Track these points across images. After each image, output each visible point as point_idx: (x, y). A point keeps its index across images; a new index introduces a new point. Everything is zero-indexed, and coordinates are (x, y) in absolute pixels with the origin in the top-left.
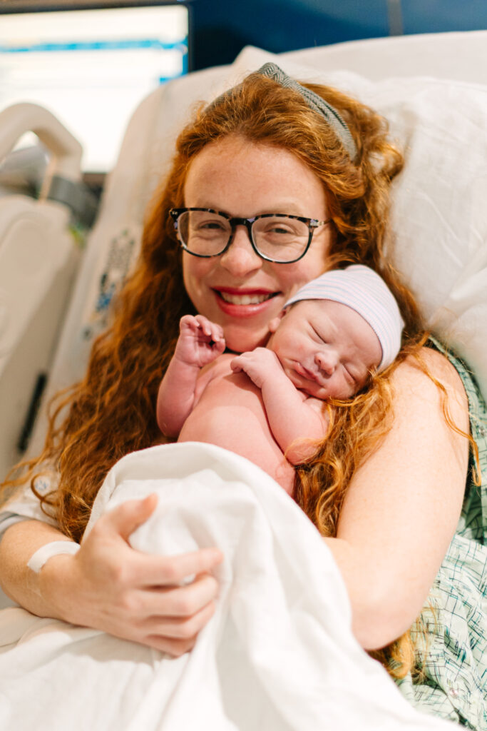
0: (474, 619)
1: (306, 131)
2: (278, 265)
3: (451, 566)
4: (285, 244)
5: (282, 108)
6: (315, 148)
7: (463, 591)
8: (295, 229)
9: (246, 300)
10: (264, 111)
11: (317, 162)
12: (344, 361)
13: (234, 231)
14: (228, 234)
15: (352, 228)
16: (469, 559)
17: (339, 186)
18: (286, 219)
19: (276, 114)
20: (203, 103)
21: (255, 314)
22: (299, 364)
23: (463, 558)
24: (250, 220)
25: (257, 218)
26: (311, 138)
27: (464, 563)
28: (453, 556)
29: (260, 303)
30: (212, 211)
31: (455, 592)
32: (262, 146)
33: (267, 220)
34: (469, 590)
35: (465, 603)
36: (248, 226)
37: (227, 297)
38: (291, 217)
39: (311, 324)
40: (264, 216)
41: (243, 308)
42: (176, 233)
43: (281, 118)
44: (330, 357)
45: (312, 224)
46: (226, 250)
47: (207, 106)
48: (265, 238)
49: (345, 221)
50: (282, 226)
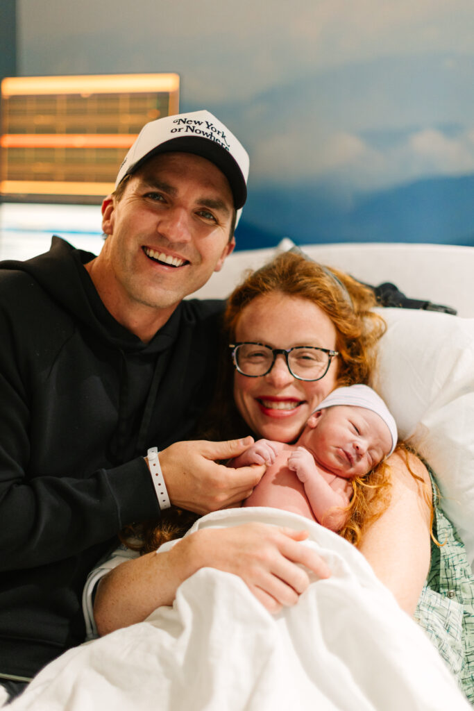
0: (443, 648)
1: (326, 289)
2: (306, 383)
3: (425, 609)
4: (309, 367)
5: (308, 273)
6: (331, 300)
7: (435, 628)
8: (317, 357)
9: (282, 405)
10: (297, 274)
11: (332, 311)
12: (370, 449)
13: (275, 358)
14: (271, 360)
15: (352, 359)
16: (437, 605)
17: (348, 328)
18: (313, 350)
19: (304, 277)
20: (252, 270)
21: (288, 416)
22: (341, 450)
23: (433, 604)
24: (288, 351)
25: (292, 349)
26: (328, 293)
27: (434, 608)
28: (427, 603)
29: (292, 409)
30: (261, 344)
31: (430, 628)
32: (294, 298)
33: (298, 350)
34: (439, 627)
35: (437, 637)
36: (286, 354)
37: (268, 404)
38: (317, 348)
39: (350, 421)
40: (297, 348)
41: (281, 412)
42: (233, 360)
43: (307, 280)
44: (363, 444)
45: (330, 354)
46: (269, 371)
47: (253, 273)
48: (297, 363)
49: (348, 354)
50: (308, 355)
